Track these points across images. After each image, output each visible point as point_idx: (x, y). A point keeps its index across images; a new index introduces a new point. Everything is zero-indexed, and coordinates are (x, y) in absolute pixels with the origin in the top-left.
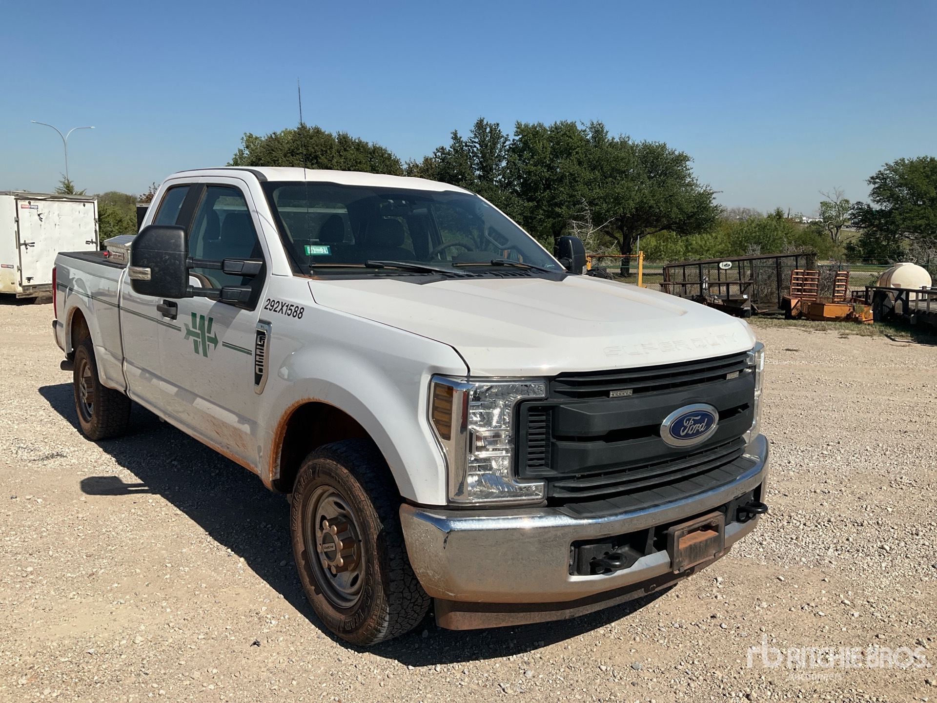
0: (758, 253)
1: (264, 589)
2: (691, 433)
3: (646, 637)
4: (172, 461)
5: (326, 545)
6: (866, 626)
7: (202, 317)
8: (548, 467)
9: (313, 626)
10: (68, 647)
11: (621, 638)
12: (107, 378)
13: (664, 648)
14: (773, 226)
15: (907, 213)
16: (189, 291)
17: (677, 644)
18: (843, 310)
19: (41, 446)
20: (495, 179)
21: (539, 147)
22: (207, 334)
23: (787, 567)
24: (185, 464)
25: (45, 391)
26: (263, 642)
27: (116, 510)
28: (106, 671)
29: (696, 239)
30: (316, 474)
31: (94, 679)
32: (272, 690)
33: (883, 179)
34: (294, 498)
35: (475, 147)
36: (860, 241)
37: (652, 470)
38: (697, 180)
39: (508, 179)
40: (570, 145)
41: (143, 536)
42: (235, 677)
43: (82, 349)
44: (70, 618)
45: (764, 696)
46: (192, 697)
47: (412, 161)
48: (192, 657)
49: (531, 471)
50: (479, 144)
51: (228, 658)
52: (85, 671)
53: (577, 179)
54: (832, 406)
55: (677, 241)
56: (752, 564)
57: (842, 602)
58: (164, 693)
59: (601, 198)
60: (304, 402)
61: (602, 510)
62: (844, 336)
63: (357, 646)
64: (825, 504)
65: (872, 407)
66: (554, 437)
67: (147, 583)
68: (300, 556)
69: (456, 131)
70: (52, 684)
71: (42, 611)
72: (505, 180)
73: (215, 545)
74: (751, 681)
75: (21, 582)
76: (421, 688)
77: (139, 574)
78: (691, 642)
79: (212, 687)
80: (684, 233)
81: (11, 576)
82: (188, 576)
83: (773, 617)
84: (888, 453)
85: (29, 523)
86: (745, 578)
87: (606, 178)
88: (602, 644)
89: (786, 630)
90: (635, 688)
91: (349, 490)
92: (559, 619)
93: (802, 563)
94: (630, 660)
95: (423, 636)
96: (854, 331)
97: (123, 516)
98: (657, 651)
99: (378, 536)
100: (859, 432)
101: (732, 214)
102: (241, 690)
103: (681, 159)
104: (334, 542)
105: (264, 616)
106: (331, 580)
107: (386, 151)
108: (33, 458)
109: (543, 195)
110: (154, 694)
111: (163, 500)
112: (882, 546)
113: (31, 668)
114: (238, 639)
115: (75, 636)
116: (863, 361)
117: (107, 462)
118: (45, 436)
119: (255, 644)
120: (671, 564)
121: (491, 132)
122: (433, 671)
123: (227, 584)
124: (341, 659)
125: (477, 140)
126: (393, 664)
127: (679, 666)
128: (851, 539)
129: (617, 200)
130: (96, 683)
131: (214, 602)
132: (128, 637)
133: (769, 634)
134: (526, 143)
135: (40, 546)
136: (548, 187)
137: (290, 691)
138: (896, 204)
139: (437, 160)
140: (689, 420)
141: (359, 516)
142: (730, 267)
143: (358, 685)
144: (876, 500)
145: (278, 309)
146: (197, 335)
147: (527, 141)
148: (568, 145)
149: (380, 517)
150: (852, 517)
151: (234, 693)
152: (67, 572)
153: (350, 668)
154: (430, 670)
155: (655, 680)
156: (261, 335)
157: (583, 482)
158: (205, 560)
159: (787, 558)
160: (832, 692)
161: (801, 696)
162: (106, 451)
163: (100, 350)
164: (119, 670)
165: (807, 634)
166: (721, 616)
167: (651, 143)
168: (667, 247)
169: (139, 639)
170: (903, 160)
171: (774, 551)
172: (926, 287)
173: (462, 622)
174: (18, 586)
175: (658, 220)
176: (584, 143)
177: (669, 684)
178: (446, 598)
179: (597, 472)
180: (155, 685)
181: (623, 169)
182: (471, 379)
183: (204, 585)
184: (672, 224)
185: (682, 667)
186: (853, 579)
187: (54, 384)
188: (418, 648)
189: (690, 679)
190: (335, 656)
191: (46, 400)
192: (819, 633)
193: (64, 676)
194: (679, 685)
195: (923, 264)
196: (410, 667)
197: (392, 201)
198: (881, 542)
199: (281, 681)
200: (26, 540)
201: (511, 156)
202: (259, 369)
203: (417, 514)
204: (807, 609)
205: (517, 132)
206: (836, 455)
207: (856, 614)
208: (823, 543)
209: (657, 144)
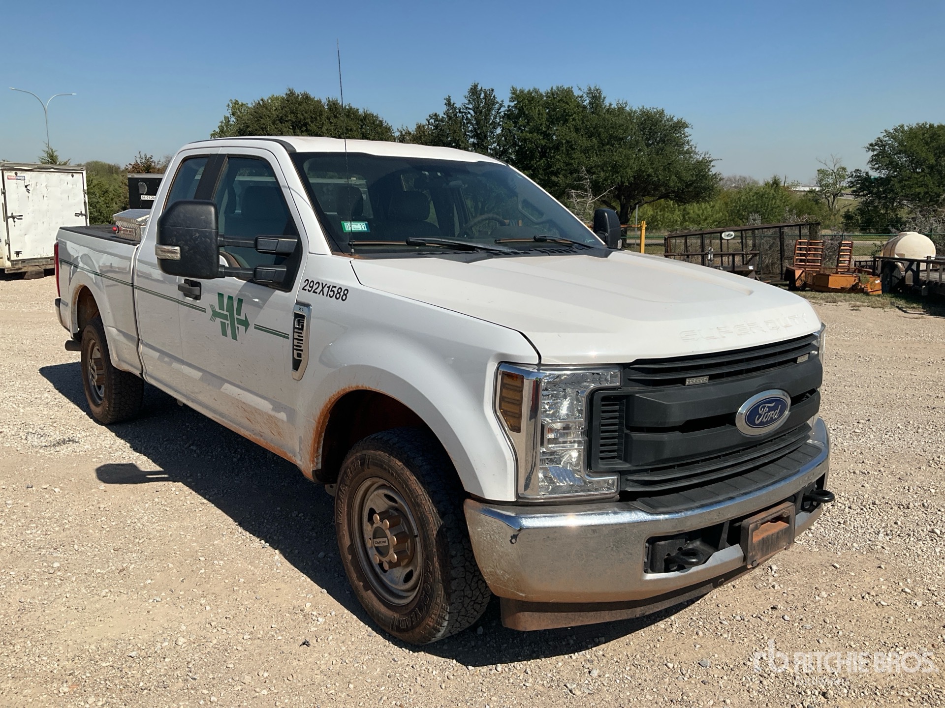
0: (758, 223)
1: (305, 583)
2: (765, 421)
3: (709, 630)
4: (190, 446)
5: (378, 540)
6: (931, 616)
7: (230, 298)
8: (621, 460)
9: (362, 624)
10: (107, 650)
11: (683, 632)
12: (119, 360)
13: (729, 642)
14: (771, 194)
15: (906, 180)
16: (221, 272)
17: (742, 639)
18: (848, 281)
19: (50, 430)
20: (490, 147)
21: (535, 113)
22: (236, 316)
23: (839, 554)
24: (204, 449)
25: (46, 372)
26: (313, 642)
27: (139, 499)
28: (151, 676)
29: (694, 209)
30: (366, 466)
31: (140, 685)
32: (329, 695)
33: (882, 145)
34: (340, 489)
35: (469, 113)
36: (858, 209)
37: (725, 461)
38: (695, 147)
39: (504, 146)
40: (567, 111)
41: (170, 527)
42: (288, 681)
43: (89, 329)
44: (106, 619)
45: (840, 693)
46: (245, 704)
47: (405, 128)
48: (239, 659)
49: (603, 464)
50: (473, 110)
51: (278, 659)
52: (129, 676)
53: (574, 146)
54: (855, 381)
55: (675, 211)
56: (804, 551)
57: (902, 590)
58: (216, 700)
59: (599, 166)
60: (351, 390)
61: (676, 505)
62: (855, 308)
63: (412, 645)
64: (866, 485)
65: (895, 382)
66: (628, 428)
67: (182, 579)
68: (346, 550)
69: (449, 97)
70: (95, 692)
71: (75, 611)
72: (500, 148)
73: (248, 536)
74: (825, 677)
75: (49, 579)
76: (484, 690)
77: (171, 569)
78: (755, 635)
79: (265, 692)
80: (682, 202)
81: (38, 573)
82: (224, 571)
83: (835, 607)
84: (920, 430)
85: (50, 515)
86: (799, 567)
87: (603, 145)
88: (665, 639)
89: (850, 621)
90: (707, 687)
91: (405, 483)
92: (630, 617)
93: (854, 549)
94: (696, 656)
95: (478, 633)
96: (864, 302)
97: (147, 505)
98: (722, 646)
99: (438, 532)
100: (887, 409)
101: (728, 183)
102: (296, 695)
103: (680, 126)
104: (386, 537)
105: (310, 613)
106: (382, 576)
107: (377, 117)
108: (44, 444)
109: (538, 163)
110: (205, 701)
111: (186, 488)
112: (933, 529)
113: (71, 674)
114: (285, 639)
115: (114, 638)
116: (878, 334)
117: (122, 448)
118: (54, 420)
119: (304, 644)
120: (745, 559)
121: (485, 97)
122: (494, 671)
123: (266, 578)
124: (396, 659)
125: (471, 106)
126: (452, 664)
127: (748, 662)
128: (899, 523)
129: (615, 169)
130: (142, 689)
131: (254, 598)
132: (169, 638)
133: (834, 626)
134: (521, 110)
135: (64, 539)
136: (543, 154)
137: (349, 696)
138: (894, 172)
139: (430, 127)
140: (764, 407)
141: (415, 510)
142: (733, 237)
143: (418, 687)
144: (917, 480)
145: (318, 291)
146: (225, 317)
147: (522, 107)
148: (564, 111)
149: (439, 512)
150: (896, 499)
151: (289, 699)
152: (96, 568)
153: (407, 669)
154: (491, 670)
155: (725, 677)
156: (299, 318)
157: (658, 475)
158: (240, 553)
159: (838, 544)
160: (910, 688)
161: (878, 694)
162: (119, 435)
163: (111, 331)
164: (165, 676)
165: (873, 625)
166: (782, 607)
167: (649, 109)
168: (663, 217)
169: (181, 641)
170: (902, 126)
171: (824, 537)
172: (930, 257)
173: (531, 623)
174: (46, 583)
175: (656, 189)
176: (581, 109)
177: (741, 682)
178: (516, 598)
179: (671, 464)
180: (205, 692)
181: (621, 136)
182: (542, 368)
183: (242, 580)
184: (670, 193)
185: (751, 663)
186: (909, 565)
187: (55, 364)
188: (475, 646)
189: (762, 676)
190: (389, 656)
191: (48, 382)
192: (885, 625)
193: (107, 682)
194: (751, 683)
195: (926, 233)
196: (470, 668)
197: (427, 173)
198: (930, 525)
199: (337, 684)
200: (49, 533)
201: (506, 123)
202: (298, 353)
203: (485, 510)
204: (868, 598)
205: (512, 98)
206: (869, 434)
207: (920, 604)
208: (872, 527)
209: (655, 110)
